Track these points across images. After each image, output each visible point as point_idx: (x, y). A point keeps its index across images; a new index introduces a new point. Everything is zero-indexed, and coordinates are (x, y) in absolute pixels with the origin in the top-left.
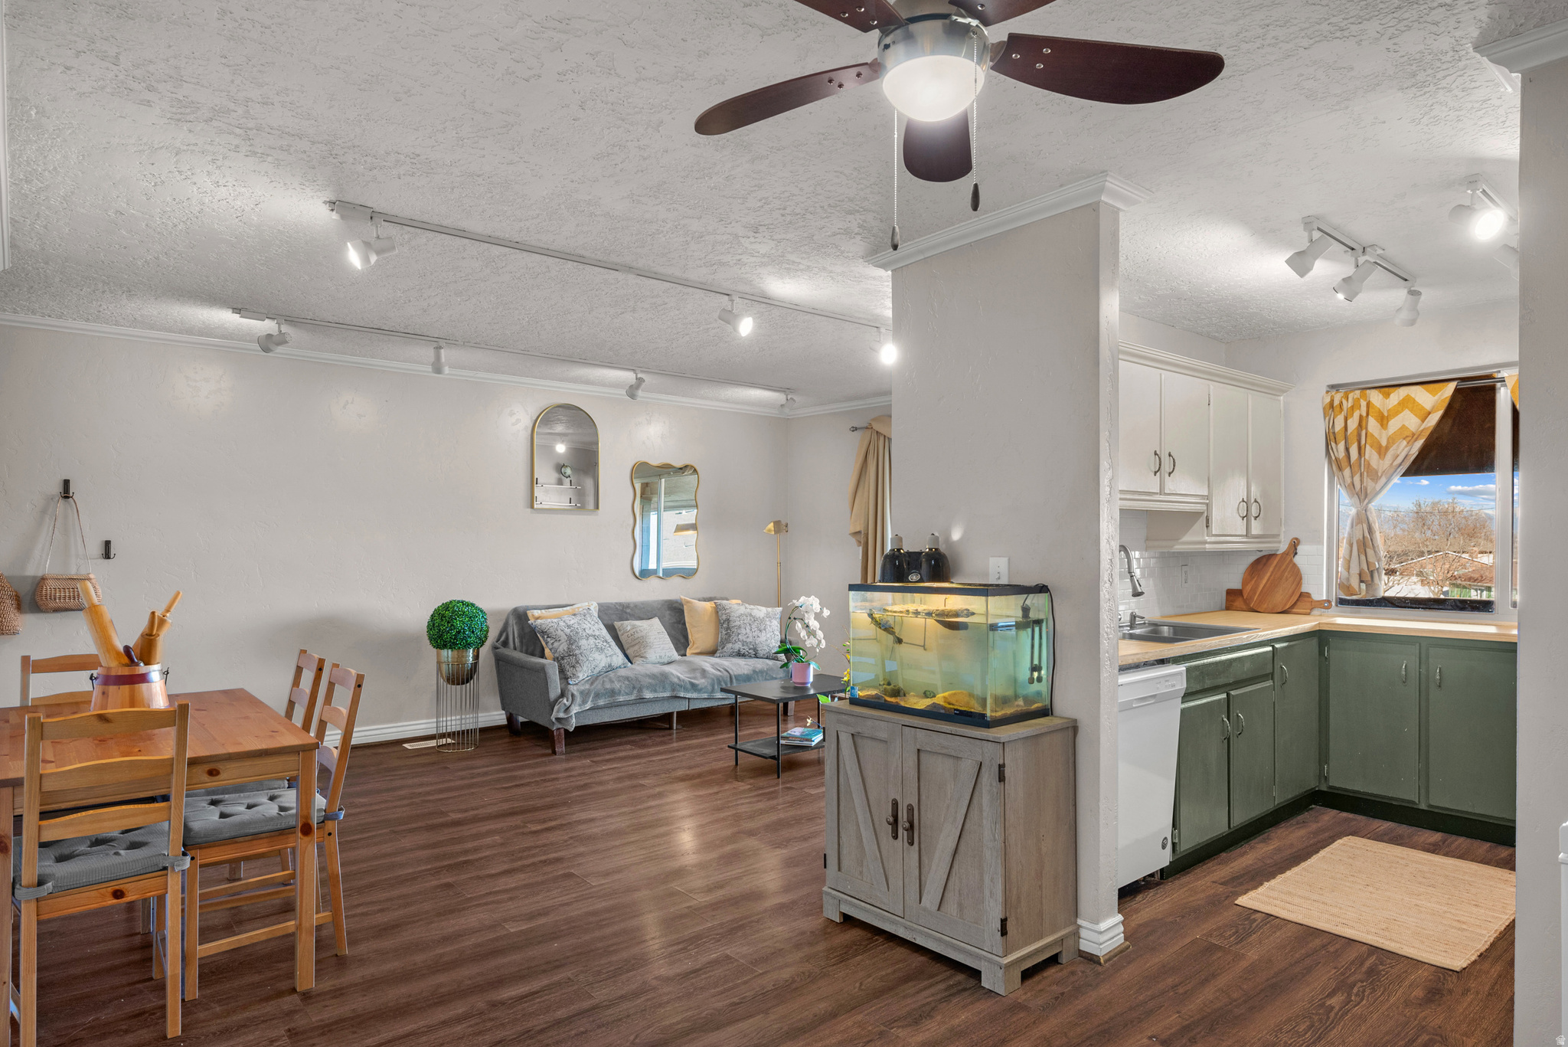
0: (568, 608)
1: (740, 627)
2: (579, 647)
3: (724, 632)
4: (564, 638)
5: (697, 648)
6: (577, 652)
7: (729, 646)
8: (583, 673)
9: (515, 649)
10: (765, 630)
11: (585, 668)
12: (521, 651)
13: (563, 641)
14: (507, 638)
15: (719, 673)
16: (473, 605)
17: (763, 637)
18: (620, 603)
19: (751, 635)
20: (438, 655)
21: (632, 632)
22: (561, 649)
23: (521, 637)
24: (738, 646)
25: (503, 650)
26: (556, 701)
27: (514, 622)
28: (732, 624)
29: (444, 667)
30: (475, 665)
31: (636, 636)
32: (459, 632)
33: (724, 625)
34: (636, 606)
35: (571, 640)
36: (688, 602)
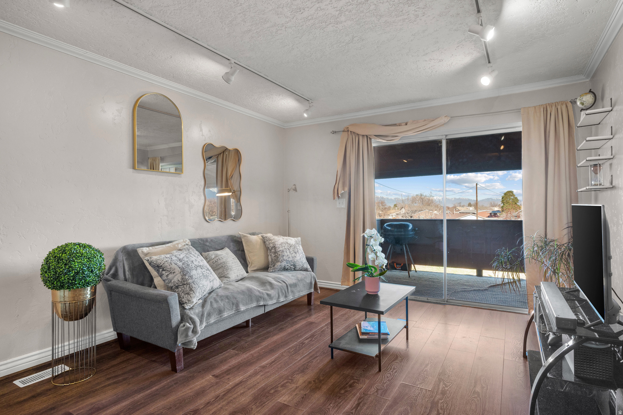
0: (169, 245)
1: (283, 251)
2: (191, 277)
3: (273, 255)
4: (178, 270)
5: (253, 267)
6: (190, 281)
7: (279, 264)
8: (196, 299)
9: (126, 280)
10: (298, 252)
11: (197, 294)
12: (133, 282)
13: (177, 272)
14: (116, 271)
15: (280, 284)
16: (90, 246)
17: (298, 258)
18: (201, 239)
19: (290, 256)
20: (53, 296)
21: (216, 259)
22: (175, 279)
23: (132, 270)
24: (284, 264)
25: (114, 282)
26: (178, 326)
27: (124, 258)
28: (278, 250)
29: (60, 307)
30: (93, 301)
31: (219, 262)
32: (77, 273)
33: (272, 251)
34: (212, 240)
35: (184, 272)
36: (245, 236)
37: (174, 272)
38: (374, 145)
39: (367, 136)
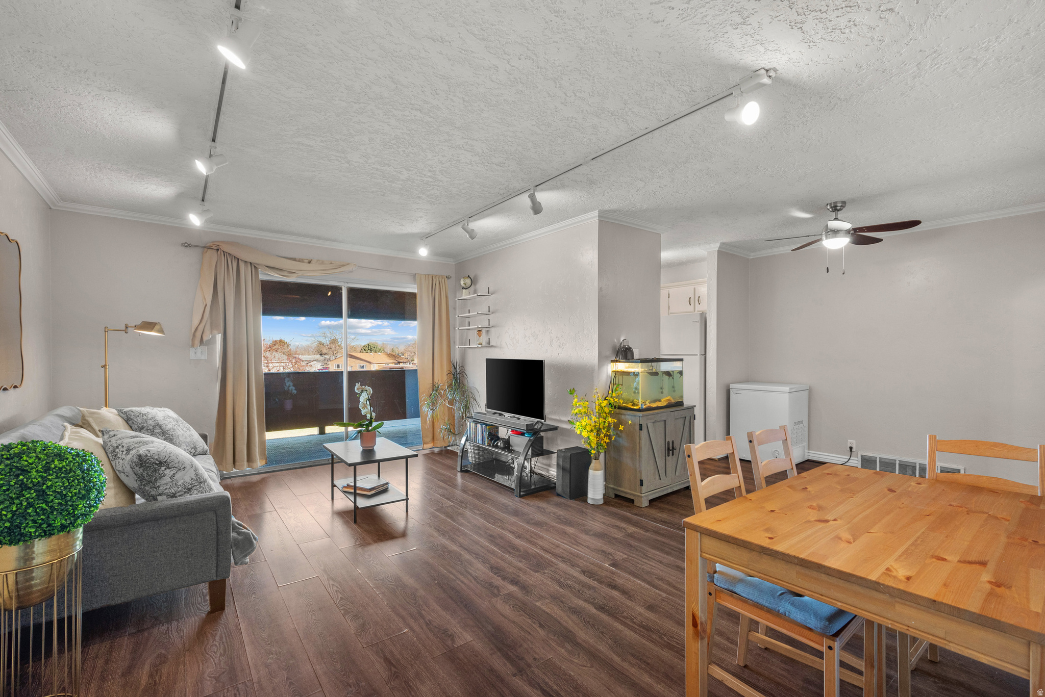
37: (185, 468)
38: (262, 277)
39: (251, 263)
